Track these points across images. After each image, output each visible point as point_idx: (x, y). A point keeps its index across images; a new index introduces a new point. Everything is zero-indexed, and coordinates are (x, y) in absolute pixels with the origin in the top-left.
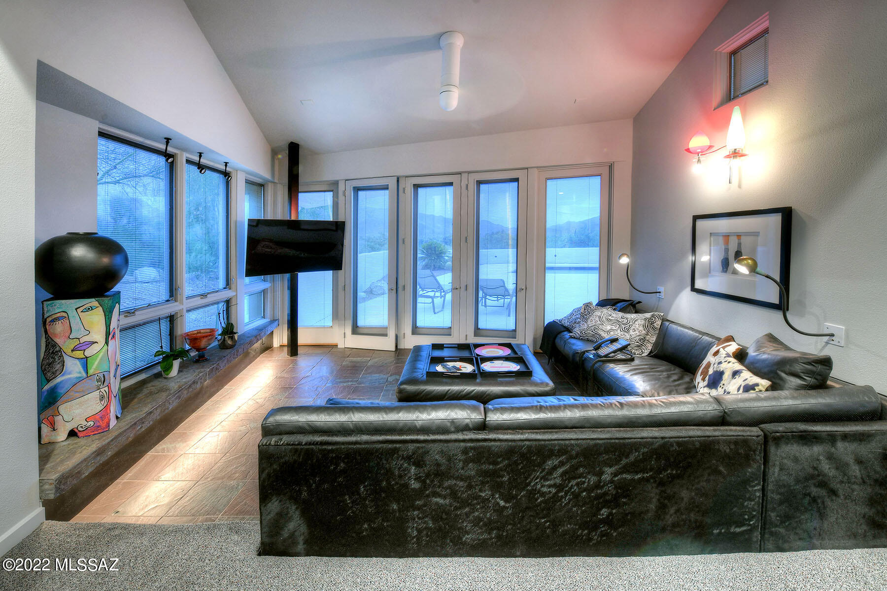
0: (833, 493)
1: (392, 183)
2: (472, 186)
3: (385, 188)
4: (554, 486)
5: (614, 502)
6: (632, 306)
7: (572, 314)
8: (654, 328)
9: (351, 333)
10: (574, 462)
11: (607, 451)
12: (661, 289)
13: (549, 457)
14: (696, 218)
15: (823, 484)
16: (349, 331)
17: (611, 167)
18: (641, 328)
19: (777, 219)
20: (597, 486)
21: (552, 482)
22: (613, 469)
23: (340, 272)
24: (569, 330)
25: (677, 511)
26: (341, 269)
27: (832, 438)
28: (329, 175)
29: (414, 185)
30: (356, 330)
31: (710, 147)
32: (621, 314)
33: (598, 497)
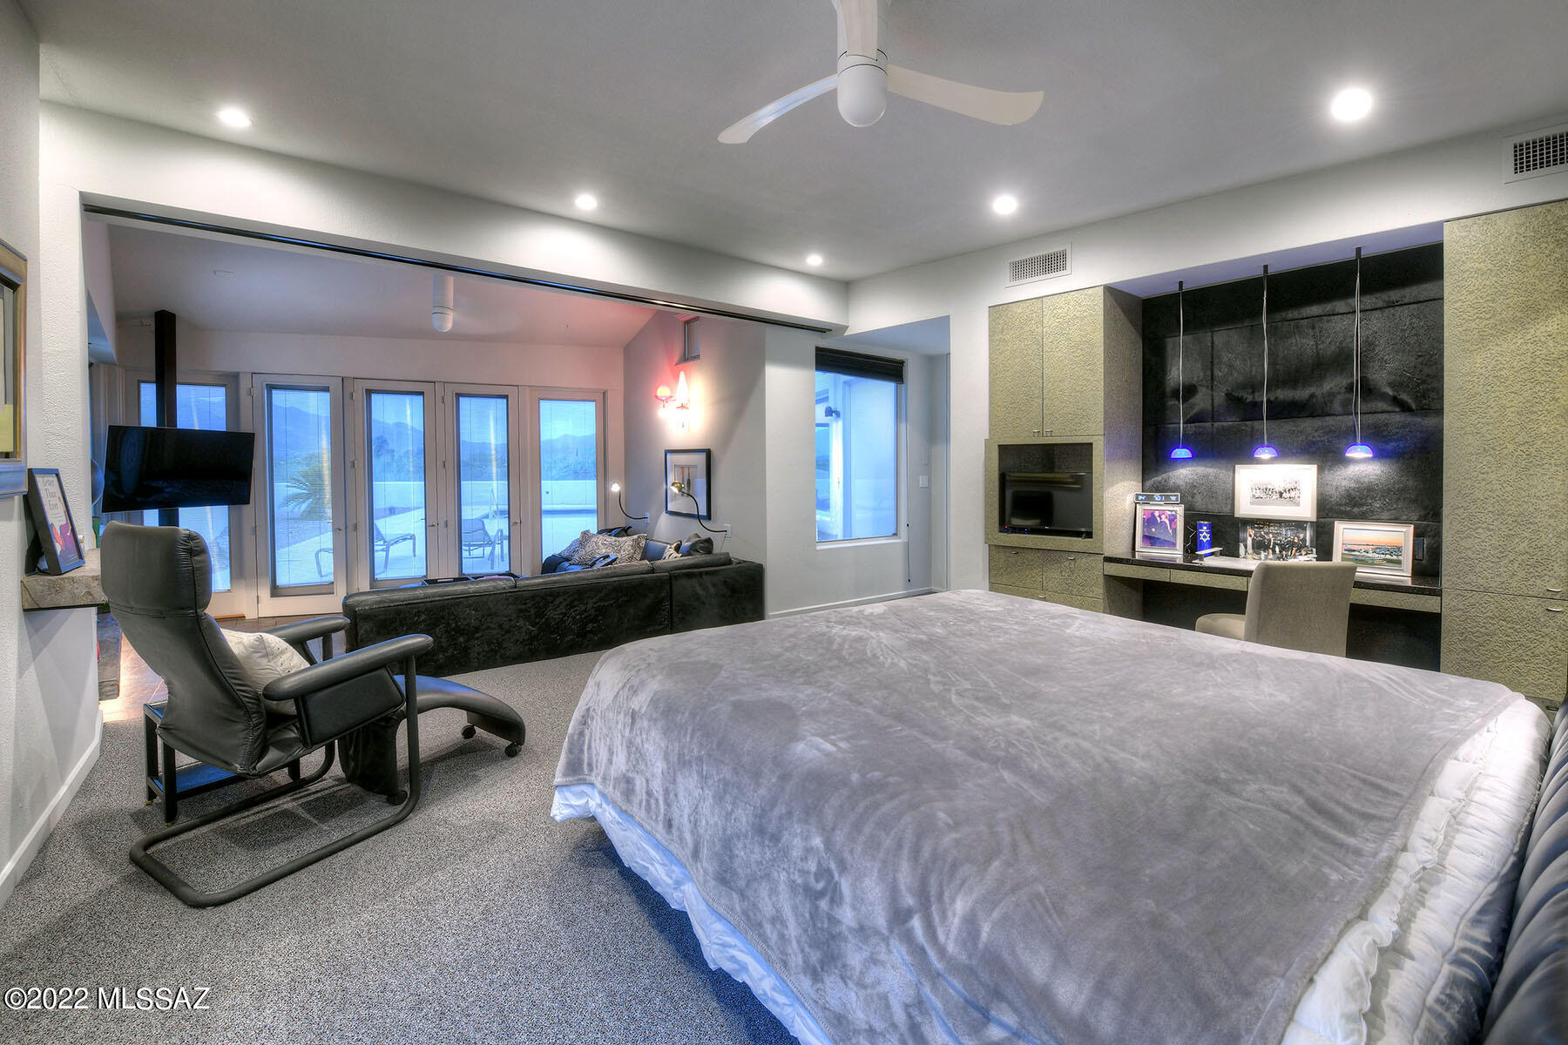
0: (703, 603)
1: (336, 384)
2: (449, 398)
3: (326, 389)
4: (561, 614)
5: (594, 620)
6: (625, 531)
7: (571, 545)
8: (640, 547)
9: (269, 595)
10: (572, 598)
11: (590, 590)
12: (648, 515)
13: (557, 597)
14: (667, 452)
15: (698, 599)
16: (265, 592)
17: (604, 393)
18: (630, 548)
19: (703, 457)
20: (585, 611)
21: (559, 612)
22: (594, 600)
23: (245, 508)
24: (567, 560)
25: (628, 620)
26: (249, 503)
27: (701, 574)
28: (223, 363)
29: (366, 390)
30: (276, 591)
31: (671, 397)
32: (614, 538)
33: (586, 617)
